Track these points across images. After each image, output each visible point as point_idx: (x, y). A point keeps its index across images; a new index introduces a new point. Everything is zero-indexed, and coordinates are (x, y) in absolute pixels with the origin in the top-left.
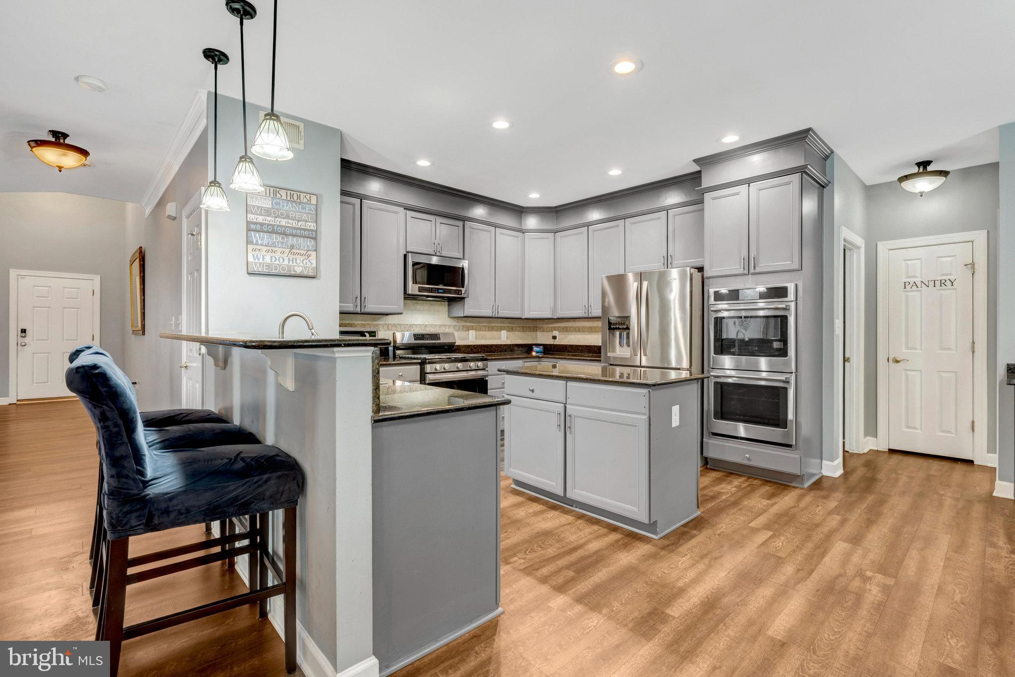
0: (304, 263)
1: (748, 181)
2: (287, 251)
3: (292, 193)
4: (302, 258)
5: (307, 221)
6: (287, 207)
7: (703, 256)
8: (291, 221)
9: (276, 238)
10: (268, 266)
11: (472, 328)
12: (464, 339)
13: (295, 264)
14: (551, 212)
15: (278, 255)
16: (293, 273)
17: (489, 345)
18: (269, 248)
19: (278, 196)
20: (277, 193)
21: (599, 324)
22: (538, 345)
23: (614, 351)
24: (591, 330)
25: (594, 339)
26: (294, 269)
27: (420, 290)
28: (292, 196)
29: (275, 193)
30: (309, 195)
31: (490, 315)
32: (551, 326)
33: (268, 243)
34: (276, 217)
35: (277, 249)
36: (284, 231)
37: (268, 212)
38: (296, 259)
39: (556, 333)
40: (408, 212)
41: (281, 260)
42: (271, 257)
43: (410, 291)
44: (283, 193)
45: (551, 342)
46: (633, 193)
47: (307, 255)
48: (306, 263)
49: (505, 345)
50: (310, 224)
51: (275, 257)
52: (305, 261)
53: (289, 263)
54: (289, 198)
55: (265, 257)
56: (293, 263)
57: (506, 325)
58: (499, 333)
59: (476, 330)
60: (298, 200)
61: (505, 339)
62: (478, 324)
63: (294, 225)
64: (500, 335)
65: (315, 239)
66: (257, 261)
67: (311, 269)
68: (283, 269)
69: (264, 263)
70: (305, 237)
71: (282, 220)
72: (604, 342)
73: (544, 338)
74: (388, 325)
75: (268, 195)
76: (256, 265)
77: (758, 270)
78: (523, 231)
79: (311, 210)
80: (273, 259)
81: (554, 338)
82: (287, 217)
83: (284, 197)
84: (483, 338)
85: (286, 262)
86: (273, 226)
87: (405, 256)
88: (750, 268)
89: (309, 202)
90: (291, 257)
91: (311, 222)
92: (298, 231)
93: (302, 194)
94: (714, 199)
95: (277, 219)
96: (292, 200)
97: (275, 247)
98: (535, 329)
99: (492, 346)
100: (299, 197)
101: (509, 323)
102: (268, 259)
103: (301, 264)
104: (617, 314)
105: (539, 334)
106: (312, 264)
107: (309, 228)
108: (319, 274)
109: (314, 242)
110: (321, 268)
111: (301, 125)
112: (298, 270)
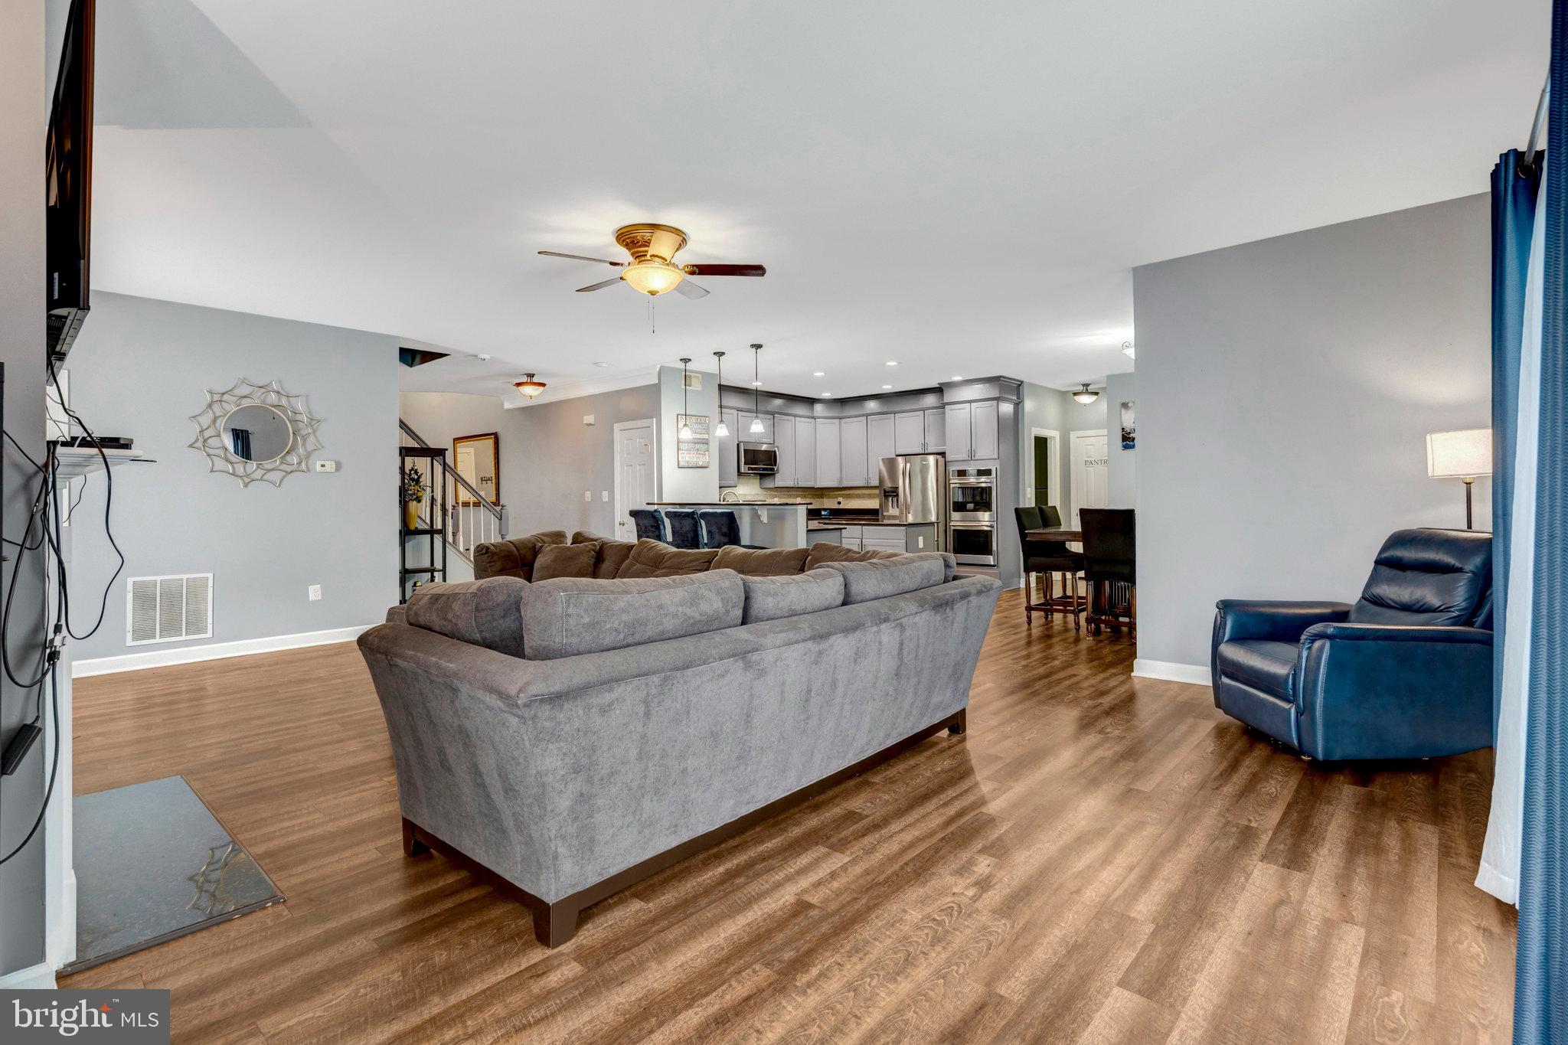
1: (970, 402)
2: (696, 453)
4: (702, 456)
7: (945, 444)
14: (837, 402)
16: (698, 465)
21: (877, 491)
22: (825, 510)
23: (888, 511)
24: (870, 496)
25: (873, 504)
26: (698, 463)
27: (749, 469)
31: (792, 485)
32: (836, 493)
39: (840, 499)
40: (740, 413)
41: (693, 459)
43: (742, 471)
45: (836, 506)
46: (902, 396)
47: (704, 454)
50: (705, 435)
52: (703, 458)
53: (696, 460)
56: (698, 460)
57: (800, 493)
59: (778, 497)
62: (778, 491)
65: (707, 444)
72: (881, 505)
73: (830, 503)
77: (976, 458)
78: (814, 418)
81: (839, 503)
87: (738, 445)
88: (972, 456)
90: (698, 456)
94: (951, 410)
98: (821, 496)
100: (700, 420)
103: (705, 460)
104: (890, 486)
105: (825, 500)
108: (709, 465)
109: (707, 446)
110: (710, 461)
111: (700, 376)
112: (701, 464)
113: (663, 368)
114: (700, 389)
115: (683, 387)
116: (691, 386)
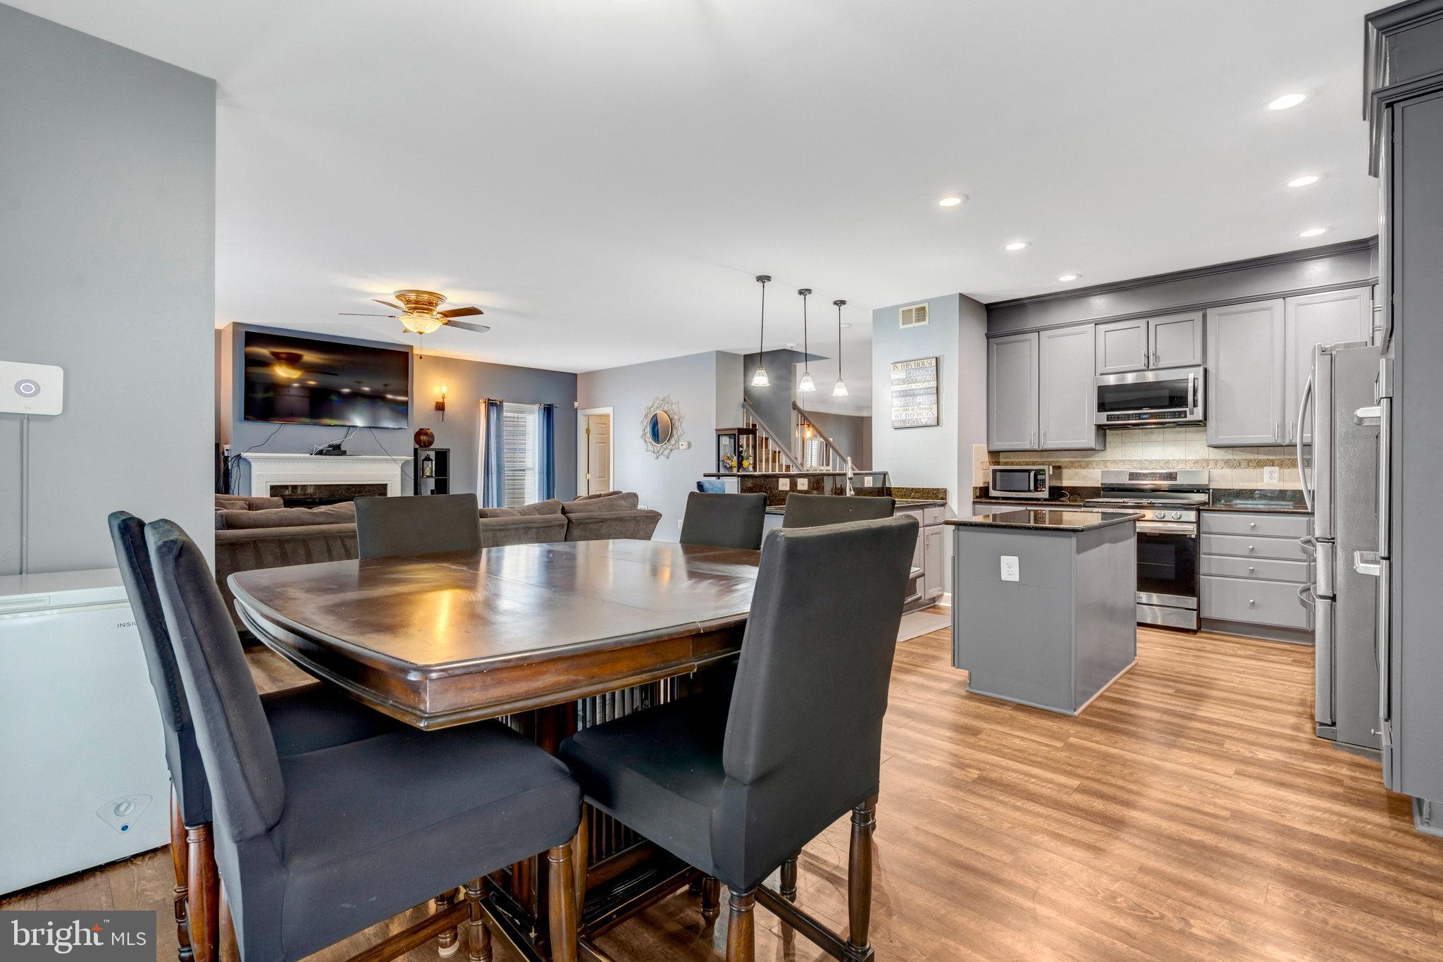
0: (928, 415)
3: (918, 361)
4: (926, 411)
5: (930, 381)
6: (916, 374)
8: (918, 384)
9: (909, 400)
10: (904, 421)
12: (1252, 481)
13: (922, 417)
15: (909, 412)
16: (920, 424)
18: (905, 408)
19: (910, 366)
26: (920, 421)
27: (1109, 418)
28: (918, 365)
29: (907, 365)
30: (930, 359)
31: (1271, 441)
33: (904, 405)
34: (908, 383)
35: (909, 407)
36: (914, 392)
37: (903, 381)
38: (922, 413)
41: (912, 416)
42: (906, 414)
44: (912, 364)
47: (930, 407)
48: (930, 414)
51: (908, 414)
53: (918, 416)
54: (916, 367)
55: (902, 415)
56: (920, 416)
60: (923, 366)
63: (921, 387)
65: (936, 394)
66: (897, 419)
67: (933, 419)
68: (914, 422)
69: (901, 420)
70: (929, 394)
71: (913, 384)
75: (903, 368)
76: (896, 421)
79: (933, 370)
82: (916, 382)
83: (913, 367)
85: (916, 417)
86: (906, 391)
89: (930, 365)
90: (919, 411)
91: (933, 381)
92: (924, 391)
93: (925, 360)
95: (910, 385)
96: (918, 367)
97: (909, 405)
100: (923, 364)
102: (904, 417)
103: (926, 416)
106: (934, 414)
107: (932, 386)
108: (941, 422)
109: (935, 397)
110: (943, 417)
111: (926, 305)
112: (924, 422)
113: (875, 312)
114: (926, 323)
115: (901, 327)
116: (912, 322)
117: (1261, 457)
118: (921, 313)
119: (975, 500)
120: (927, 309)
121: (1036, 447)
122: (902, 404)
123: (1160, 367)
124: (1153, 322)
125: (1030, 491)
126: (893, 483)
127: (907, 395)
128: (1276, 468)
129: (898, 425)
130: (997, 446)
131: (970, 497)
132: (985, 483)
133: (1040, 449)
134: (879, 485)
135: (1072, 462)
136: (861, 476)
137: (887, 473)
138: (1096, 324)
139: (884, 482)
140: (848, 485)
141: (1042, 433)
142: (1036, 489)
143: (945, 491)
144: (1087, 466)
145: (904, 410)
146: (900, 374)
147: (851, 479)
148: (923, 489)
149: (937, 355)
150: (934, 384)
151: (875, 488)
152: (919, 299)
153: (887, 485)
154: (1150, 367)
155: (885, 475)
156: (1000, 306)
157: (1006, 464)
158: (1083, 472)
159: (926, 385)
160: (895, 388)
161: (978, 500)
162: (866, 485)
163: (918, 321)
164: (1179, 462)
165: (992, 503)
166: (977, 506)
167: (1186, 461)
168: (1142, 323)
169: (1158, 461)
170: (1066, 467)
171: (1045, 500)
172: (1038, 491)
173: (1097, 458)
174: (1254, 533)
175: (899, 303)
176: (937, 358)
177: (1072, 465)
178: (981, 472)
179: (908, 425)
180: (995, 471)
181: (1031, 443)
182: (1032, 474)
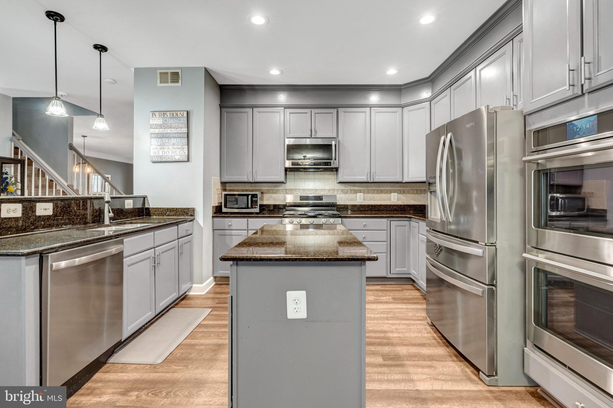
0: (181, 153)
2: (171, 147)
3: (173, 112)
4: (179, 150)
5: (182, 128)
6: (171, 122)
8: (173, 130)
9: (165, 141)
10: (161, 157)
11: (360, 191)
12: (352, 200)
13: (175, 154)
15: (165, 150)
16: (174, 159)
17: (377, 205)
18: (161, 147)
19: (166, 116)
20: (165, 114)
26: (174, 157)
27: (293, 164)
28: (173, 114)
29: (164, 115)
30: (182, 112)
31: (365, 180)
33: (161, 144)
34: (165, 128)
35: (165, 147)
36: (169, 136)
37: (161, 126)
38: (176, 151)
40: (287, 110)
42: (162, 152)
43: (286, 165)
44: (168, 113)
47: (182, 148)
48: (182, 153)
49: (394, 205)
50: (183, 129)
51: (164, 152)
52: (181, 152)
53: (172, 154)
54: (171, 116)
55: (159, 152)
56: (174, 154)
57: (396, 188)
58: (389, 195)
59: (364, 193)
60: (177, 116)
61: (396, 200)
62: (366, 188)
63: (175, 132)
64: (390, 197)
65: (187, 138)
66: (155, 155)
67: (185, 157)
68: (169, 158)
69: (158, 156)
70: (181, 137)
71: (168, 129)
74: (286, 190)
75: (160, 116)
76: (154, 157)
78: (402, 107)
79: (184, 120)
80: (164, 153)
82: (171, 127)
83: (169, 116)
84: (371, 199)
85: (170, 154)
86: (163, 134)
89: (182, 116)
90: (173, 150)
91: (184, 128)
92: (177, 135)
93: (178, 112)
95: (166, 129)
96: (173, 116)
97: (165, 145)
99: (380, 206)
100: (177, 114)
101: (400, 187)
102: (161, 154)
103: (179, 154)
106: (185, 153)
107: (183, 132)
108: (190, 159)
109: (186, 140)
110: (192, 155)
111: (179, 71)
112: (177, 158)
113: (136, 69)
114: (179, 84)
115: (159, 84)
116: (168, 82)
117: (356, 188)
118: (175, 77)
119: (214, 215)
120: (180, 74)
121: (251, 180)
122: (159, 143)
123: (317, 136)
124: (314, 111)
125: (248, 208)
126: (152, 204)
127: (163, 137)
128: (362, 194)
129: (155, 159)
130: (225, 179)
131: (210, 213)
132: (218, 203)
133: (253, 181)
134: (139, 206)
135: (268, 190)
136: (121, 199)
137: (146, 197)
138: (285, 108)
139: (144, 203)
140: (106, 207)
141: (254, 171)
142: (252, 207)
143: (193, 210)
144: (276, 192)
145: (160, 149)
146: (158, 121)
147: (108, 202)
148: (176, 209)
149: (188, 110)
150: (185, 130)
151: (135, 209)
152: (173, 66)
153: (146, 206)
154: (312, 137)
155: (144, 198)
156: (228, 87)
157: (230, 190)
158: (274, 196)
159: (179, 130)
160: (152, 131)
161: (215, 215)
162: (127, 207)
163: (172, 82)
164: (321, 190)
165: (225, 217)
166: (215, 219)
167: (325, 190)
168: (308, 111)
169: (312, 190)
170: (265, 193)
171: (257, 213)
172: (253, 208)
173: (282, 187)
174: (365, 228)
175: (157, 66)
176: (187, 112)
177: (268, 192)
178: (217, 196)
179: (164, 160)
180: (226, 195)
181: (248, 178)
182: (250, 197)
